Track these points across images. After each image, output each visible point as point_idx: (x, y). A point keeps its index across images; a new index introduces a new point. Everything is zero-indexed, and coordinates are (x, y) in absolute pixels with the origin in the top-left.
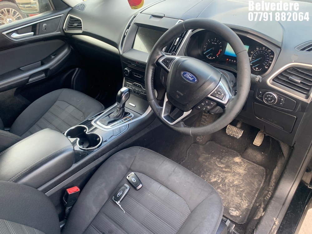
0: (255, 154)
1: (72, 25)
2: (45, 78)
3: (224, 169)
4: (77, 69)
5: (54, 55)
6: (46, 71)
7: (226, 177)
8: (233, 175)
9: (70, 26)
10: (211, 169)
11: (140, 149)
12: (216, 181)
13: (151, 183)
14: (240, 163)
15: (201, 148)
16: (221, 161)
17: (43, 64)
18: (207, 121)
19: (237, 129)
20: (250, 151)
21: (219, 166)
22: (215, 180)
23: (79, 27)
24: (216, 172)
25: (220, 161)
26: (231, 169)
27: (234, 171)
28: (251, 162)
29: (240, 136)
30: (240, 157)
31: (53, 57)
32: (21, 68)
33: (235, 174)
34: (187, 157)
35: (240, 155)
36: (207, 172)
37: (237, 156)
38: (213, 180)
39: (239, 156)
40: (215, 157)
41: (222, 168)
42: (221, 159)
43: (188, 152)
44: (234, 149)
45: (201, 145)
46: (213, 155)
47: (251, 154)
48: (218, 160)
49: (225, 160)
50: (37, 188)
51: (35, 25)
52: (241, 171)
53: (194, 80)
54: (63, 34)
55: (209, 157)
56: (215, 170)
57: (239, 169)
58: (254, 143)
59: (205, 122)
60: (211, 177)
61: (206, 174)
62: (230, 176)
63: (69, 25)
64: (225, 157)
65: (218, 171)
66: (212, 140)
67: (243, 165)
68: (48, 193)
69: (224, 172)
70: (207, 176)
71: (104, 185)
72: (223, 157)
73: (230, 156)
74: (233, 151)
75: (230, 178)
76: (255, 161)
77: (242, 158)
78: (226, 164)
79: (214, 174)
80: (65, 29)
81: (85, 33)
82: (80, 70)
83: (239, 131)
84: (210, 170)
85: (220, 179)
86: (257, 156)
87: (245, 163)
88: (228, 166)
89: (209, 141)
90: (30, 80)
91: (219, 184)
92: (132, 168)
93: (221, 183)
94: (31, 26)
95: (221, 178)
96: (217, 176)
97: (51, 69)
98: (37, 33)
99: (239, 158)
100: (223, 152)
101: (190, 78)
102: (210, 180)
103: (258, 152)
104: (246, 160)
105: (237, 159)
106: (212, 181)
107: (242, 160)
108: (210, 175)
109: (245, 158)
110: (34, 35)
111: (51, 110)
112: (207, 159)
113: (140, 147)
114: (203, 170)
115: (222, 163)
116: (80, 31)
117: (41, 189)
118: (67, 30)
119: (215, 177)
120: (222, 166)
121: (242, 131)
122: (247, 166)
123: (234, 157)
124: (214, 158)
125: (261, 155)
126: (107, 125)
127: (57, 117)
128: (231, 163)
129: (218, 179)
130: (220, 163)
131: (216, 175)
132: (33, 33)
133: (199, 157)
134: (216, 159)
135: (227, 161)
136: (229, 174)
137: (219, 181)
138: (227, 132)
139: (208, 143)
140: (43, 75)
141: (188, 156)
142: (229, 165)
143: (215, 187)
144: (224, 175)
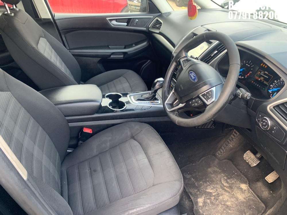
0: (263, 190)
1: (155, 26)
2: (122, 59)
3: (225, 188)
4: (149, 61)
5: (135, 45)
6: (125, 53)
7: (222, 194)
8: (230, 196)
9: (154, 27)
10: (214, 181)
11: (149, 127)
12: (211, 193)
13: (141, 152)
14: (244, 190)
15: (217, 161)
16: (228, 180)
17: (125, 48)
18: (233, 141)
19: (255, 157)
20: (259, 184)
21: (223, 183)
22: (211, 191)
23: (159, 28)
24: (216, 186)
25: (226, 180)
26: (233, 191)
27: (234, 194)
28: (255, 195)
29: (254, 165)
30: (248, 185)
31: (134, 45)
32: (109, 46)
33: (233, 196)
34: (199, 163)
35: (249, 184)
36: (208, 182)
37: (245, 183)
38: (209, 190)
39: (247, 183)
40: (224, 174)
41: (224, 186)
42: (229, 178)
43: (202, 159)
44: (246, 176)
45: (217, 159)
46: (224, 171)
47: (259, 187)
48: (225, 178)
49: (231, 181)
50: (65, 116)
51: (130, 19)
52: (241, 197)
53: (195, 79)
54: (147, 31)
55: (219, 172)
56: (217, 184)
57: (240, 195)
58: (266, 178)
59: (231, 141)
60: (209, 187)
61: (207, 183)
62: (227, 196)
63: (154, 25)
64: (233, 179)
65: (219, 186)
66: (230, 160)
67: (246, 194)
68: (71, 124)
69: (224, 189)
70: (205, 185)
71: (110, 138)
72: (231, 178)
73: (239, 180)
74: (244, 177)
75: (225, 196)
76: (260, 195)
77: (248, 187)
78: (231, 185)
79: (213, 187)
80: (150, 28)
81: (160, 34)
82: (151, 62)
83: (256, 160)
84: (212, 182)
85: (216, 193)
86: (264, 192)
87: (249, 193)
88: (231, 187)
89: (228, 159)
90: (112, 56)
91: (212, 196)
92: (135, 137)
93: (214, 196)
94: (127, 19)
95: (218, 193)
96: (215, 190)
97: (129, 53)
98: (129, 25)
99: (246, 186)
100: (234, 174)
101: (193, 77)
102: (206, 189)
103: (267, 189)
104: (252, 191)
105: (244, 186)
106: (207, 190)
107: (248, 189)
108: (209, 185)
109: (251, 189)
110: (127, 25)
111: (114, 81)
112: (215, 172)
113: (150, 126)
114: (206, 178)
115: (227, 183)
116: (158, 31)
117: (67, 118)
118: (151, 28)
119: (212, 189)
120: (225, 184)
121: (258, 161)
122: (249, 196)
123: (242, 183)
124: (222, 175)
125: (269, 194)
126: (136, 101)
127: (115, 87)
128: (235, 186)
129: (214, 192)
130: (225, 181)
131: (214, 188)
132: (126, 24)
133: (209, 167)
134: (224, 176)
135: (233, 183)
136: (227, 194)
137: (213, 194)
138: (244, 156)
139: (225, 160)
140: (122, 56)
141: (201, 162)
142: (233, 187)
143: (207, 196)
144: (222, 191)
